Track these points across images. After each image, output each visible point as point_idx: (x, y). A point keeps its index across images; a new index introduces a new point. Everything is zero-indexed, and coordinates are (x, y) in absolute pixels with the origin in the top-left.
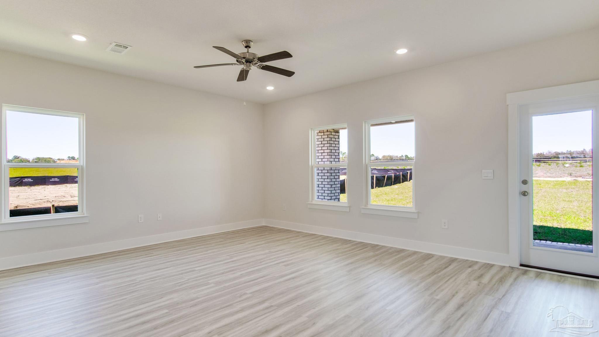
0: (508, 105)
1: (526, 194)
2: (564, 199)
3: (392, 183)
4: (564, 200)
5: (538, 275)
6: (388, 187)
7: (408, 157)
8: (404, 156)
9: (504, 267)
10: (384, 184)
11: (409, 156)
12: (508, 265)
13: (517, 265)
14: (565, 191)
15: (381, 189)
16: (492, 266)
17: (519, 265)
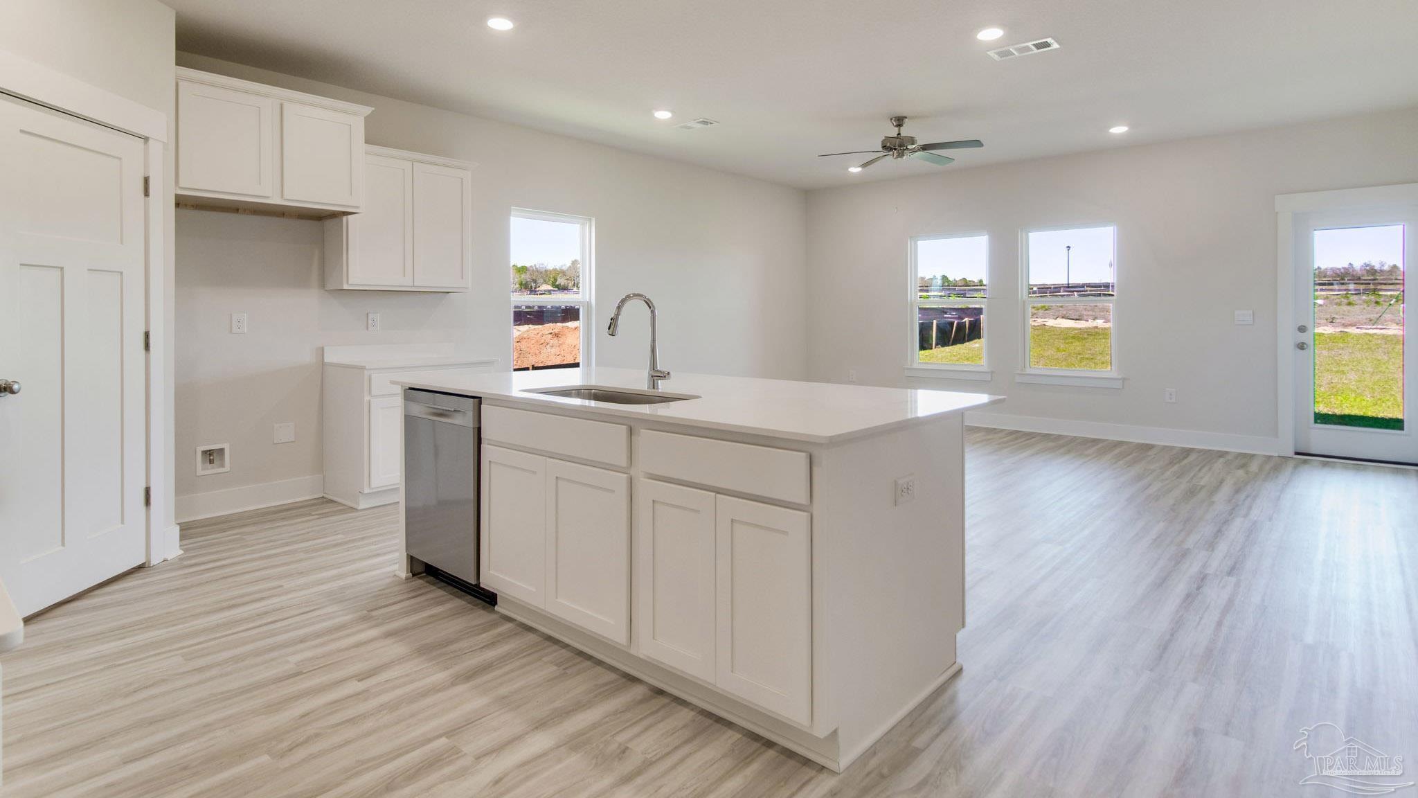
0: (1277, 213)
1: (1305, 346)
2: (1328, 367)
3: (965, 336)
4: (1328, 370)
5: (1325, 465)
6: (959, 346)
7: (949, 281)
8: (939, 278)
9: (1270, 457)
10: (952, 340)
11: (951, 279)
12: (1277, 455)
13: (1290, 453)
14: (1325, 353)
15: (947, 349)
16: (1253, 456)
17: (1293, 453)
